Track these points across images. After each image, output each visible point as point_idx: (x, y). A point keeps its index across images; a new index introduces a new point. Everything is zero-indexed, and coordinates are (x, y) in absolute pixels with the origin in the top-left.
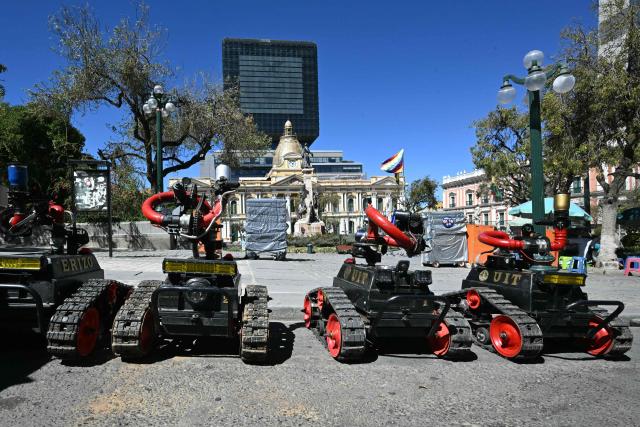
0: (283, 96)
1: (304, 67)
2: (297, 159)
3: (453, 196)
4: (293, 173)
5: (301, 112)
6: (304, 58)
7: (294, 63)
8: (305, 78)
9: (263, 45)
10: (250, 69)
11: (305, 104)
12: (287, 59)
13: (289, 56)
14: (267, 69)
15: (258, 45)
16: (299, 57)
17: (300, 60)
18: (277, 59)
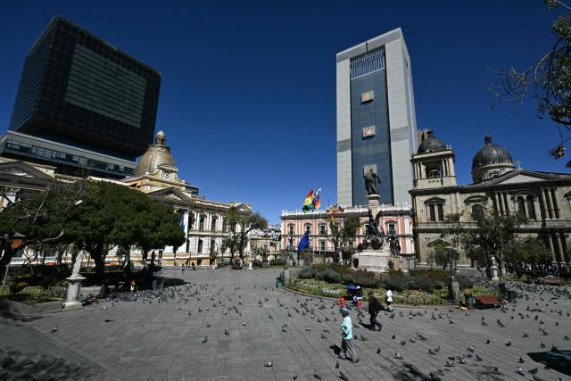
0: (121, 104)
1: (147, 89)
2: (172, 172)
3: (291, 226)
4: (170, 186)
5: (139, 126)
6: (148, 80)
7: (140, 82)
8: (146, 98)
9: (108, 49)
10: (87, 62)
11: (143, 121)
12: (132, 73)
13: (134, 71)
14: (109, 72)
15: (102, 45)
16: (144, 77)
17: (145, 81)
18: (121, 68)
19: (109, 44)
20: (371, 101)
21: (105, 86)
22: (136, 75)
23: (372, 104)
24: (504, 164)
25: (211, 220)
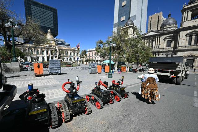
0: (47, 21)
1: (54, 15)
3: (89, 53)
4: (51, 44)
5: (53, 27)
6: (53, 12)
7: (50, 13)
8: (54, 18)
9: (40, 5)
10: (35, 10)
11: (54, 25)
13: (49, 10)
14: (42, 12)
15: (38, 4)
16: (52, 11)
17: (52, 12)
18: (45, 10)
19: (40, 3)
20: (125, 5)
21: (41, 17)
22: (49, 11)
23: (125, 7)
24: (171, 26)
25: (70, 53)
